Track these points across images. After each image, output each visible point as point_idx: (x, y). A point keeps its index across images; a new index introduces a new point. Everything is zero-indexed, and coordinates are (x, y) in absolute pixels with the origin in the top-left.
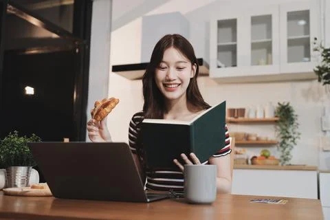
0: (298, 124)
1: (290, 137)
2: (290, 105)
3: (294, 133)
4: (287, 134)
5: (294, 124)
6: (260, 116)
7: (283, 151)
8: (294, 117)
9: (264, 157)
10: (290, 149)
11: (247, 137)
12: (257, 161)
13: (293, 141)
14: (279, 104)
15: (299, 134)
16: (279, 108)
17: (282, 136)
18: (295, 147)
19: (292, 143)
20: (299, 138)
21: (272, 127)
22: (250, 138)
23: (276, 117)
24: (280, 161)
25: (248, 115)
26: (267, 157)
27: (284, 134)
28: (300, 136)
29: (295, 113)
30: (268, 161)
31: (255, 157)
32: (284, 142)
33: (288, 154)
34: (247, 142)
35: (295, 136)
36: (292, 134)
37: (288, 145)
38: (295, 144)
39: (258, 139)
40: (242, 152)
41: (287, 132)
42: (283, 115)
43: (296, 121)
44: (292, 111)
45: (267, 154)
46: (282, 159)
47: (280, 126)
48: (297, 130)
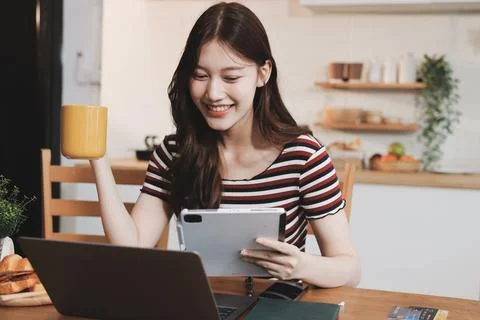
0: (457, 96)
1: (442, 119)
2: (446, 60)
3: (450, 112)
4: (436, 114)
5: (451, 96)
6: (389, 80)
7: (427, 145)
8: (451, 83)
9: (394, 158)
10: (441, 142)
11: (364, 117)
12: (381, 163)
13: (447, 128)
14: (426, 57)
15: (459, 114)
16: (425, 65)
17: (427, 117)
18: (449, 137)
19: (445, 132)
20: (458, 121)
21: (410, 98)
22: (370, 119)
23: (419, 80)
24: (421, 161)
25: (368, 77)
26: (398, 157)
27: (431, 113)
28: (461, 118)
29: (453, 76)
30: (401, 165)
31: (377, 156)
32: (430, 129)
33: (436, 148)
34: (364, 126)
35: (452, 117)
36: (445, 114)
37: (436, 134)
38: (450, 131)
39: (384, 121)
40: (355, 147)
41: (438, 110)
42: (433, 79)
43: (454, 91)
44: (450, 71)
45: (399, 151)
46: (425, 158)
47: (425, 97)
48: (455, 107)
